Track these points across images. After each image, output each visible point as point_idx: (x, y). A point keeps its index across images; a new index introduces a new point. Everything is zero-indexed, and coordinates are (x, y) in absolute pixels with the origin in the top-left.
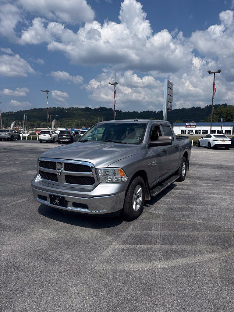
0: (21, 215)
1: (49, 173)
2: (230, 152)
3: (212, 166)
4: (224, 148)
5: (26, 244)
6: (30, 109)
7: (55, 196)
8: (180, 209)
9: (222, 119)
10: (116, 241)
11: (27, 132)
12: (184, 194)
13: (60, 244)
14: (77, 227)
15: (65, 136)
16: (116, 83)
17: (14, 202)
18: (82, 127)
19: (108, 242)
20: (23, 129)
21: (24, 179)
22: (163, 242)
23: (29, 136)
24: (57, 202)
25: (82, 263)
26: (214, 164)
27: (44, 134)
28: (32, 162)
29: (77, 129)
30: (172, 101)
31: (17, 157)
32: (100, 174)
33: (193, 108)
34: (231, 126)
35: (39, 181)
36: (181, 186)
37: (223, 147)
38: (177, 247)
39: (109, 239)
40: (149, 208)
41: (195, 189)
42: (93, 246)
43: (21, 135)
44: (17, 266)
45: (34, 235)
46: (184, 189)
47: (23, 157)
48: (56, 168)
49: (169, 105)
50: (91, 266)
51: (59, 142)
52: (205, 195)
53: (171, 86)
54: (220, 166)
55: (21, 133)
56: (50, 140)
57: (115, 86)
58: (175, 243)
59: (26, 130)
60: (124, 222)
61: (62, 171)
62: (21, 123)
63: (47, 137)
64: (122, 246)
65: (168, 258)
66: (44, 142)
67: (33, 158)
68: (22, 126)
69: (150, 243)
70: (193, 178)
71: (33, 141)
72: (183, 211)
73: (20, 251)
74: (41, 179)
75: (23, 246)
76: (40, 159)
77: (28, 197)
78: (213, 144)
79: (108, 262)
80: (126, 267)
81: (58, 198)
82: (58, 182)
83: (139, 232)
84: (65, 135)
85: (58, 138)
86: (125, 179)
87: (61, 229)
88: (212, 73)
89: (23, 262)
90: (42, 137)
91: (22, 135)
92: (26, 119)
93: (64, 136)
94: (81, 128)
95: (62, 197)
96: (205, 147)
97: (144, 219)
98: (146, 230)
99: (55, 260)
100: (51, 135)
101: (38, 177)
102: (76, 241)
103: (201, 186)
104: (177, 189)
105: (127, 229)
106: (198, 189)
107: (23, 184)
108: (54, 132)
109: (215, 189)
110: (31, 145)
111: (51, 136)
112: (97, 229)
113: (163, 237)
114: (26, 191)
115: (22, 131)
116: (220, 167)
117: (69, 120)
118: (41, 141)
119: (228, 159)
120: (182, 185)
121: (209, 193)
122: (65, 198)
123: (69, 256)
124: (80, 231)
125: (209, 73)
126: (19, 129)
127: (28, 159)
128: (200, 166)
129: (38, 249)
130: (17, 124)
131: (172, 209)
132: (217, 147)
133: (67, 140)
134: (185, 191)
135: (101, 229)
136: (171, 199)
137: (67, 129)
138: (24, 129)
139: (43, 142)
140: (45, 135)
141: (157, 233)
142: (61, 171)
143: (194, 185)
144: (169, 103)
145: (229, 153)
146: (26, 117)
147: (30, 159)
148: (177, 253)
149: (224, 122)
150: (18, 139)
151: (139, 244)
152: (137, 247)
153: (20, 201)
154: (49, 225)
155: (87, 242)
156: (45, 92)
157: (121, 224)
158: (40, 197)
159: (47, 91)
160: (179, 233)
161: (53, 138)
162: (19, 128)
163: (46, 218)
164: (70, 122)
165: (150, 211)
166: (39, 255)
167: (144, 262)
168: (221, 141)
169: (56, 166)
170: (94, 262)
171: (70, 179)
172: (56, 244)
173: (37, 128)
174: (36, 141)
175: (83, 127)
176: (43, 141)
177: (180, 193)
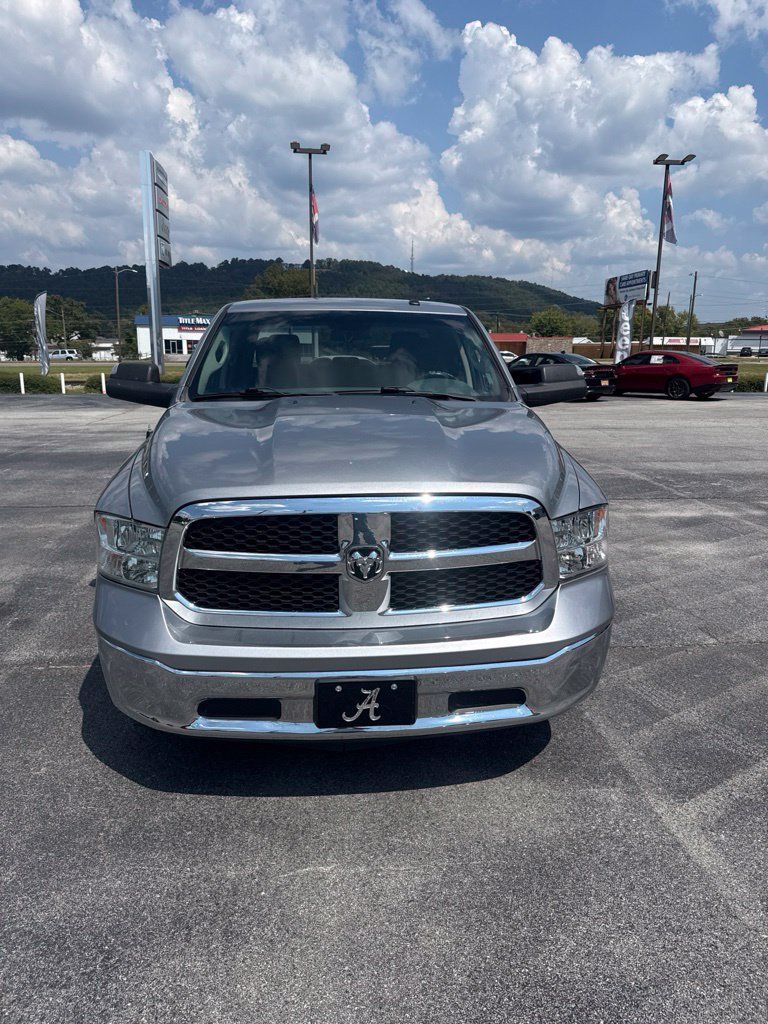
10: (653, 799)
24: (367, 711)
30: (168, 234)
49: (163, 248)
53: (161, 178)
61: (383, 554)
64: (692, 806)
69: (736, 759)
81: (373, 693)
82: (336, 613)
88: (303, 151)
95: (405, 682)
98: (653, 720)
113: (732, 726)
122: (416, 680)
125: (295, 151)
141: (691, 717)
144: (162, 242)
151: (721, 778)
152: (735, 791)
160: (734, 694)
169: (336, 534)
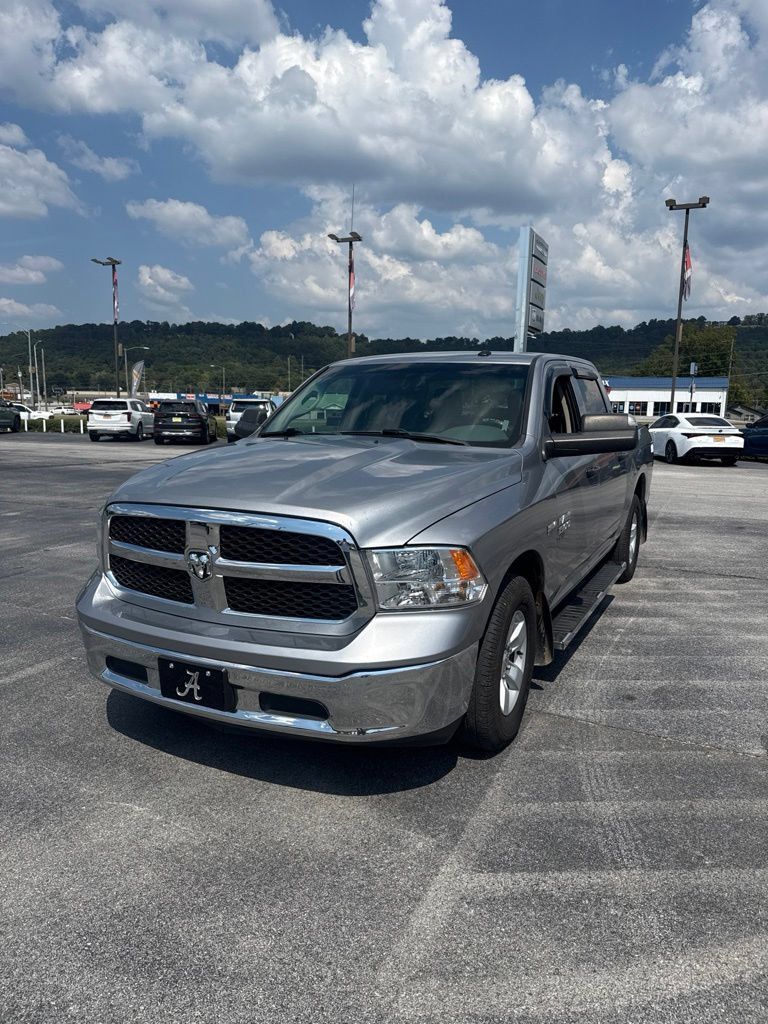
0: (39, 737)
1: (153, 567)
2: (742, 473)
3: (707, 523)
4: (719, 460)
5: (64, 880)
6: (54, 328)
7: (183, 666)
8: (661, 698)
9: (693, 368)
10: (452, 858)
11: (46, 406)
12: (652, 634)
13: (214, 879)
14: (275, 788)
15: (179, 420)
16: (356, 237)
17: (6, 675)
18: (233, 388)
19: (421, 862)
20: (29, 396)
21: (40, 576)
22: (651, 855)
23: (50, 417)
24: (192, 690)
25: (328, 981)
26: (709, 518)
27: (103, 412)
28: (67, 510)
29: (216, 397)
30: (543, 303)
31: (12, 493)
32: (378, 571)
33: (599, 330)
34: (723, 389)
35: (109, 598)
36: (628, 599)
37: (716, 457)
38: (710, 878)
39: (420, 845)
40: (544, 694)
41: (683, 611)
42: (361, 886)
43: (24, 416)
44: (29, 1015)
45: (98, 833)
46: (643, 613)
47: (35, 493)
48: (184, 545)
49: (534, 315)
50: (373, 996)
51: (160, 441)
52: (729, 637)
53: (541, 250)
54: (733, 523)
55: (23, 410)
56: (127, 431)
57: (351, 245)
58: (700, 858)
59: (40, 397)
60: (461, 761)
61: (211, 558)
62: (25, 375)
63: (117, 421)
64: (484, 879)
65: (696, 938)
66: (107, 438)
67: (70, 494)
68: (27, 386)
69: (594, 860)
70: (659, 568)
71: (66, 435)
72: (674, 706)
73: (42, 921)
74: (117, 592)
75: (53, 896)
76: (111, 508)
77: (62, 654)
78: (684, 447)
79: (442, 974)
80: (529, 1000)
81: (195, 675)
82: (191, 606)
83: (535, 807)
84: (179, 416)
85: (156, 426)
86: (479, 591)
87: (209, 802)
88: (680, 207)
89: (56, 990)
90: (97, 421)
91: (27, 413)
92: (40, 361)
93: (175, 420)
94: (229, 392)
95: (216, 671)
96: (660, 459)
97: (537, 746)
98: (560, 799)
99: (206, 973)
100: (129, 414)
101: (103, 580)
102: (284, 863)
103: (700, 599)
104: (620, 612)
105: (482, 793)
106: (694, 611)
107: (38, 600)
108: (139, 406)
109: (753, 609)
110: (60, 450)
111: (129, 420)
112: (361, 799)
113: (641, 831)
114: (52, 627)
115: (28, 401)
116: (736, 528)
117: (188, 366)
118: (96, 436)
119: (749, 500)
120: (632, 596)
121: (737, 627)
122: (226, 672)
123: (264, 945)
124: (290, 809)
125: (671, 209)
126: (16, 395)
127: (53, 499)
128: (667, 525)
129: (118, 907)
130: (7, 378)
131: (631, 698)
132: (699, 458)
133: (188, 433)
134: (650, 620)
135: (375, 797)
136: (612, 653)
137: (183, 395)
138: (35, 395)
139: (102, 438)
140: (109, 416)
141: (608, 809)
142: (209, 560)
143: (673, 597)
144: (535, 309)
145: (740, 476)
146: (39, 356)
147: (60, 499)
148: (727, 912)
149: (698, 375)
150: (14, 430)
151: (551, 869)
152: (549, 882)
153: (30, 671)
154: (157, 782)
155: (329, 865)
156: (107, 264)
157: (452, 773)
158: (117, 665)
159: (114, 263)
160: (696, 805)
161: (136, 425)
162: (18, 391)
163: (143, 747)
164: (190, 373)
165: (552, 708)
166: (127, 941)
167: (601, 965)
168: (711, 439)
169: (184, 536)
170: (382, 977)
171: (245, 594)
172: (197, 881)
173: (80, 393)
174: (76, 436)
175: (235, 389)
176: (102, 435)
177: (637, 630)
